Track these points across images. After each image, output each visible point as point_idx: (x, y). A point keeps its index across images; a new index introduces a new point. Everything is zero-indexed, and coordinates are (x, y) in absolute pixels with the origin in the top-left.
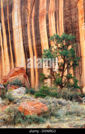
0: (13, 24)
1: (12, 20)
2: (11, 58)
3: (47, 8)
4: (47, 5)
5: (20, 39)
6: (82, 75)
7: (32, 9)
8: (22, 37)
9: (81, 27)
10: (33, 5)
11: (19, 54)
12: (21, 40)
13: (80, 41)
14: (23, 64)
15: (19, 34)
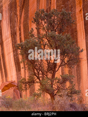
0: (3, 34)
1: (1, 31)
2: (3, 73)
3: (37, 8)
4: (37, 5)
5: (10, 50)
6: (81, 84)
7: (21, 14)
8: (12, 48)
9: (79, 22)
10: (23, 9)
11: (10, 67)
12: (11, 52)
13: (78, 41)
14: (14, 77)
15: (9, 45)
